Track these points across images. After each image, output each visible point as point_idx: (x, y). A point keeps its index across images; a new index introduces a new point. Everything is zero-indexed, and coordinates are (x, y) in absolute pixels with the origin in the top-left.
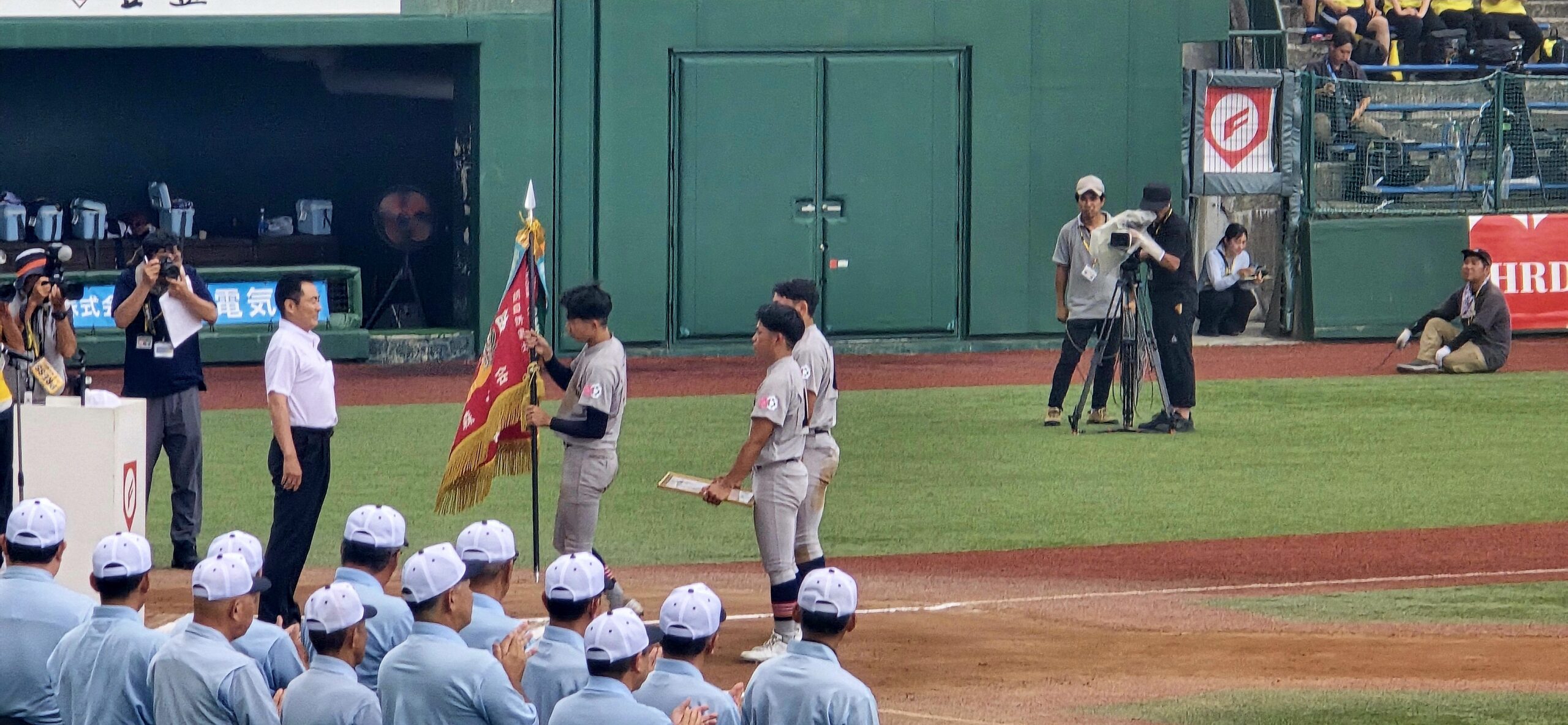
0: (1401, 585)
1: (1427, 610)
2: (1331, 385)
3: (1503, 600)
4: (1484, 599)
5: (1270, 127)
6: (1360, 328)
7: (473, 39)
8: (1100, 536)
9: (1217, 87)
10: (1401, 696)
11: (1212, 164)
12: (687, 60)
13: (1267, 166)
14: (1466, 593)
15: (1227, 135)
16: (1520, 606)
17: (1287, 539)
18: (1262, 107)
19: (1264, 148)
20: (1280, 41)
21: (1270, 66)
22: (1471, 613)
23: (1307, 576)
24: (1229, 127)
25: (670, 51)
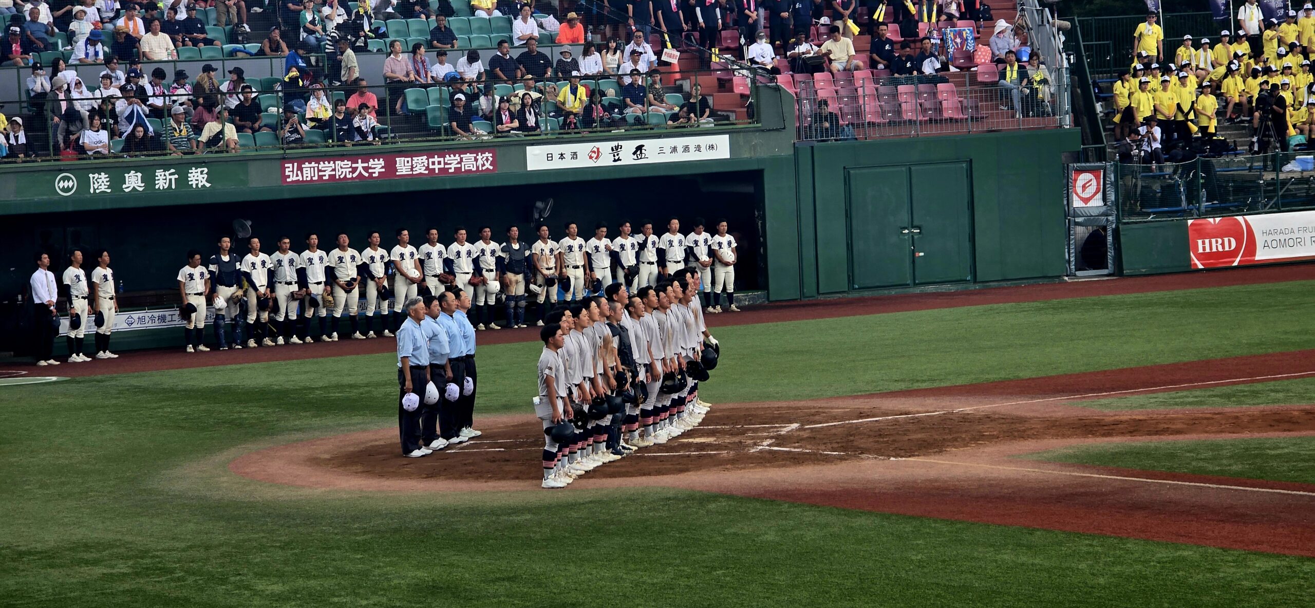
0: (1153, 392)
1: (1164, 403)
2: (1130, 297)
3: (1196, 397)
4: (1188, 397)
5: (1102, 187)
6: (1144, 270)
7: (761, 167)
8: (1025, 374)
9: (1077, 170)
10: (1150, 444)
11: (1077, 203)
12: (852, 172)
13: (1101, 203)
14: (1180, 394)
15: (1083, 191)
16: (1203, 399)
17: (1105, 371)
18: (1097, 178)
19: (1100, 195)
20: (1104, 148)
21: (1100, 161)
22: (1182, 403)
23: (1113, 390)
24: (1084, 187)
25: (844, 168)
